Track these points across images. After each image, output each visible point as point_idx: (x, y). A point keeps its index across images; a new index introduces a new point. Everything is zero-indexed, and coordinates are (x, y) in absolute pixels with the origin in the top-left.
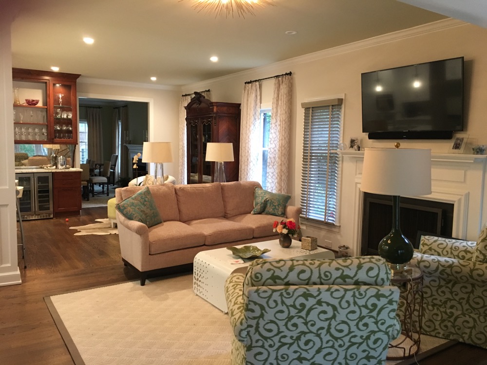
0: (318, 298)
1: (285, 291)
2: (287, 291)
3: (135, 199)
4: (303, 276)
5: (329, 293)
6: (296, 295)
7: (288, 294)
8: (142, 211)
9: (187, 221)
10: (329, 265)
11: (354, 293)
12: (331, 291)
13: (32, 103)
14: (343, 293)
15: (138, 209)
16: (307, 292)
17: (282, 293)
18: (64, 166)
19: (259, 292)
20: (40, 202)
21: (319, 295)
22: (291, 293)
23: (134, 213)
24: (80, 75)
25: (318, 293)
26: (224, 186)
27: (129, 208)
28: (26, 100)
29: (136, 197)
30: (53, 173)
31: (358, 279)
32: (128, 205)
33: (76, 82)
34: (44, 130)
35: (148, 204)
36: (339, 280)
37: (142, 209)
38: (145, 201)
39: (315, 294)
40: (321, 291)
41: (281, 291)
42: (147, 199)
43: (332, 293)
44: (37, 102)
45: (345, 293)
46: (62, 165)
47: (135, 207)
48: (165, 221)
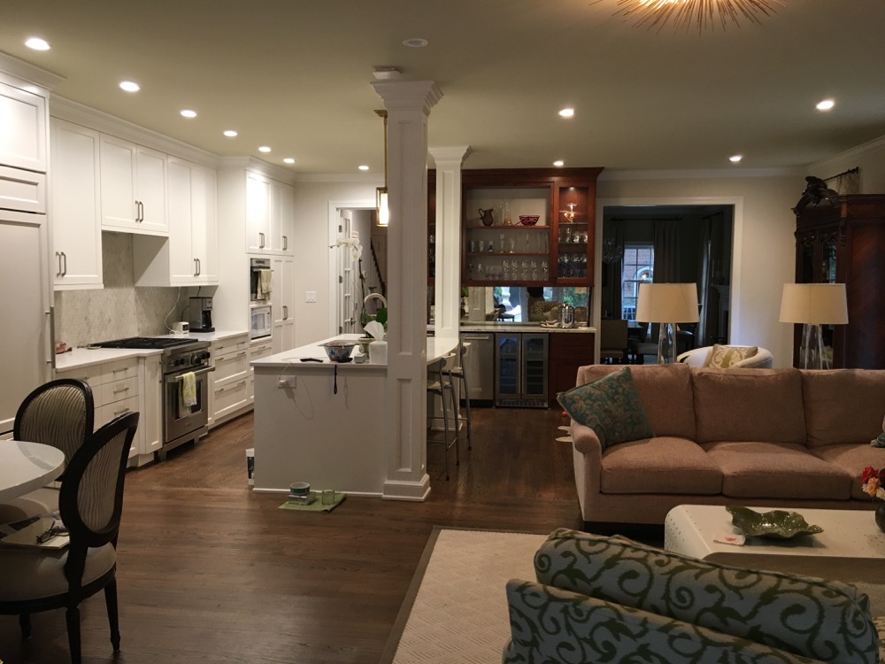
0: (642, 641)
1: (574, 606)
2: (578, 607)
3: (599, 387)
4: (630, 585)
5: (665, 637)
6: (594, 619)
7: (579, 613)
8: (606, 411)
9: (706, 443)
10: (697, 576)
11: (725, 654)
12: (671, 633)
13: (529, 222)
14: (699, 646)
15: (599, 405)
16: (618, 621)
17: (566, 607)
18: (570, 324)
19: (525, 592)
20: (529, 380)
21: (642, 634)
22: (585, 613)
23: (588, 412)
24: (603, 168)
25: (641, 629)
26: (811, 376)
27: (582, 403)
28: (521, 218)
29: (600, 384)
30: (550, 334)
31: (759, 626)
32: (581, 397)
33: (595, 181)
34: (544, 265)
35: (622, 399)
36: (710, 617)
37: (606, 407)
38: (617, 393)
39: (636, 630)
40: (648, 626)
41: (567, 604)
42: (620, 390)
43: (672, 638)
44: (537, 218)
45: (704, 648)
46: (567, 322)
47: (594, 401)
48: (658, 436)
